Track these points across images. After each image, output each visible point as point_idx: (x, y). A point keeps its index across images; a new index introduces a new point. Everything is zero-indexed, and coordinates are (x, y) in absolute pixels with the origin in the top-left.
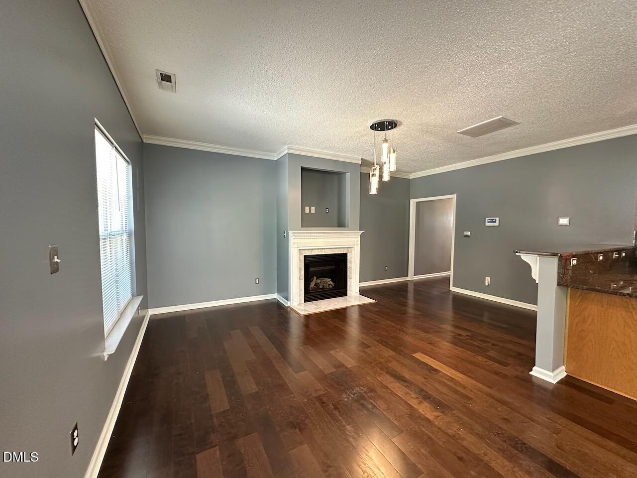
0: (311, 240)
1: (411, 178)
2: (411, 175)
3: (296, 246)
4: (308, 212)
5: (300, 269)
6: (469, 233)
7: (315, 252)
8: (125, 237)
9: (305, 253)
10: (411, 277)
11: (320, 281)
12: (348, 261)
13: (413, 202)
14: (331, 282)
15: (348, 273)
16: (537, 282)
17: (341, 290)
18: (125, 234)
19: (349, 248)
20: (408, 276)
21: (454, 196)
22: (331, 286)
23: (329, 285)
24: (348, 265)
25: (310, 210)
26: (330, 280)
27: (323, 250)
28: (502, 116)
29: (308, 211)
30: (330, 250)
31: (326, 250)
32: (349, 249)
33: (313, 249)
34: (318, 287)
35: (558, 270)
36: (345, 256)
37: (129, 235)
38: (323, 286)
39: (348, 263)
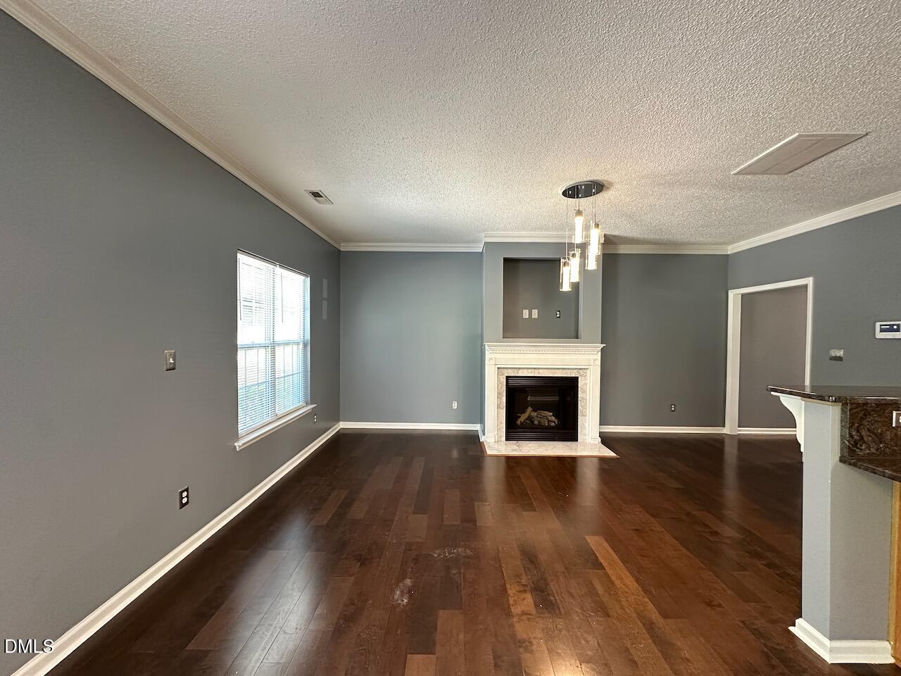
0: (516, 356)
1: (729, 253)
2: (730, 247)
3: (493, 362)
4: (527, 317)
5: (499, 394)
6: (840, 353)
7: (523, 372)
8: (301, 346)
9: (508, 373)
10: (731, 427)
11: (535, 414)
12: (579, 389)
13: (735, 295)
14: (553, 418)
15: (580, 408)
16: (802, 450)
17: (568, 430)
18: (301, 343)
19: (580, 369)
20: (724, 426)
21: (809, 281)
22: (553, 424)
23: (549, 421)
24: (579, 396)
25: (530, 314)
26: (551, 414)
27: (536, 371)
28: (797, 134)
29: (528, 314)
30: (547, 370)
31: (541, 371)
32: (581, 371)
33: (520, 368)
34: (533, 422)
35: (842, 430)
36: (574, 381)
37: (305, 346)
38: (539, 422)
39: (579, 392)
